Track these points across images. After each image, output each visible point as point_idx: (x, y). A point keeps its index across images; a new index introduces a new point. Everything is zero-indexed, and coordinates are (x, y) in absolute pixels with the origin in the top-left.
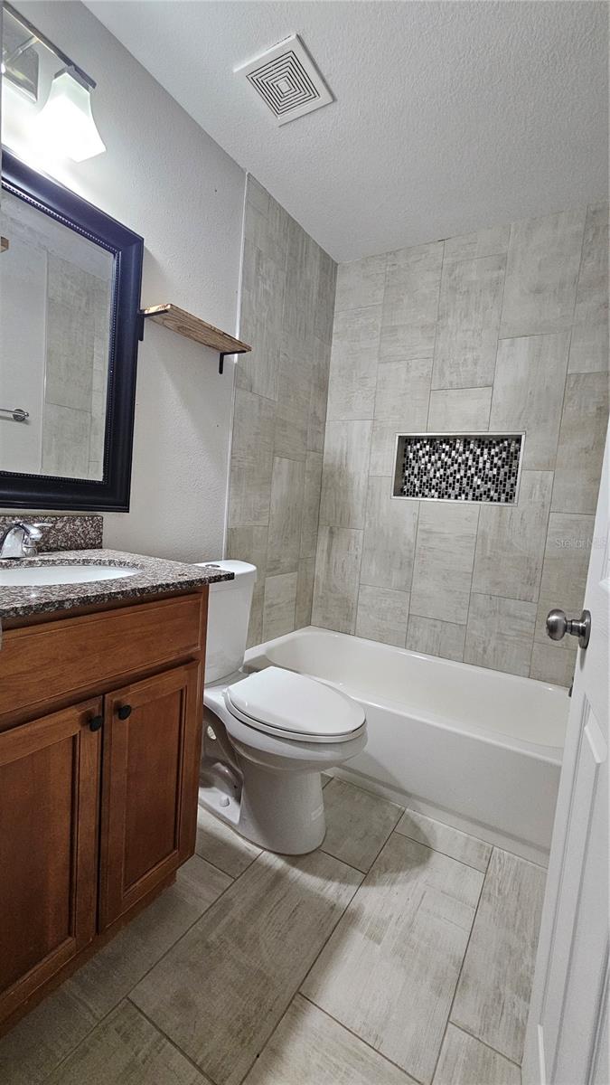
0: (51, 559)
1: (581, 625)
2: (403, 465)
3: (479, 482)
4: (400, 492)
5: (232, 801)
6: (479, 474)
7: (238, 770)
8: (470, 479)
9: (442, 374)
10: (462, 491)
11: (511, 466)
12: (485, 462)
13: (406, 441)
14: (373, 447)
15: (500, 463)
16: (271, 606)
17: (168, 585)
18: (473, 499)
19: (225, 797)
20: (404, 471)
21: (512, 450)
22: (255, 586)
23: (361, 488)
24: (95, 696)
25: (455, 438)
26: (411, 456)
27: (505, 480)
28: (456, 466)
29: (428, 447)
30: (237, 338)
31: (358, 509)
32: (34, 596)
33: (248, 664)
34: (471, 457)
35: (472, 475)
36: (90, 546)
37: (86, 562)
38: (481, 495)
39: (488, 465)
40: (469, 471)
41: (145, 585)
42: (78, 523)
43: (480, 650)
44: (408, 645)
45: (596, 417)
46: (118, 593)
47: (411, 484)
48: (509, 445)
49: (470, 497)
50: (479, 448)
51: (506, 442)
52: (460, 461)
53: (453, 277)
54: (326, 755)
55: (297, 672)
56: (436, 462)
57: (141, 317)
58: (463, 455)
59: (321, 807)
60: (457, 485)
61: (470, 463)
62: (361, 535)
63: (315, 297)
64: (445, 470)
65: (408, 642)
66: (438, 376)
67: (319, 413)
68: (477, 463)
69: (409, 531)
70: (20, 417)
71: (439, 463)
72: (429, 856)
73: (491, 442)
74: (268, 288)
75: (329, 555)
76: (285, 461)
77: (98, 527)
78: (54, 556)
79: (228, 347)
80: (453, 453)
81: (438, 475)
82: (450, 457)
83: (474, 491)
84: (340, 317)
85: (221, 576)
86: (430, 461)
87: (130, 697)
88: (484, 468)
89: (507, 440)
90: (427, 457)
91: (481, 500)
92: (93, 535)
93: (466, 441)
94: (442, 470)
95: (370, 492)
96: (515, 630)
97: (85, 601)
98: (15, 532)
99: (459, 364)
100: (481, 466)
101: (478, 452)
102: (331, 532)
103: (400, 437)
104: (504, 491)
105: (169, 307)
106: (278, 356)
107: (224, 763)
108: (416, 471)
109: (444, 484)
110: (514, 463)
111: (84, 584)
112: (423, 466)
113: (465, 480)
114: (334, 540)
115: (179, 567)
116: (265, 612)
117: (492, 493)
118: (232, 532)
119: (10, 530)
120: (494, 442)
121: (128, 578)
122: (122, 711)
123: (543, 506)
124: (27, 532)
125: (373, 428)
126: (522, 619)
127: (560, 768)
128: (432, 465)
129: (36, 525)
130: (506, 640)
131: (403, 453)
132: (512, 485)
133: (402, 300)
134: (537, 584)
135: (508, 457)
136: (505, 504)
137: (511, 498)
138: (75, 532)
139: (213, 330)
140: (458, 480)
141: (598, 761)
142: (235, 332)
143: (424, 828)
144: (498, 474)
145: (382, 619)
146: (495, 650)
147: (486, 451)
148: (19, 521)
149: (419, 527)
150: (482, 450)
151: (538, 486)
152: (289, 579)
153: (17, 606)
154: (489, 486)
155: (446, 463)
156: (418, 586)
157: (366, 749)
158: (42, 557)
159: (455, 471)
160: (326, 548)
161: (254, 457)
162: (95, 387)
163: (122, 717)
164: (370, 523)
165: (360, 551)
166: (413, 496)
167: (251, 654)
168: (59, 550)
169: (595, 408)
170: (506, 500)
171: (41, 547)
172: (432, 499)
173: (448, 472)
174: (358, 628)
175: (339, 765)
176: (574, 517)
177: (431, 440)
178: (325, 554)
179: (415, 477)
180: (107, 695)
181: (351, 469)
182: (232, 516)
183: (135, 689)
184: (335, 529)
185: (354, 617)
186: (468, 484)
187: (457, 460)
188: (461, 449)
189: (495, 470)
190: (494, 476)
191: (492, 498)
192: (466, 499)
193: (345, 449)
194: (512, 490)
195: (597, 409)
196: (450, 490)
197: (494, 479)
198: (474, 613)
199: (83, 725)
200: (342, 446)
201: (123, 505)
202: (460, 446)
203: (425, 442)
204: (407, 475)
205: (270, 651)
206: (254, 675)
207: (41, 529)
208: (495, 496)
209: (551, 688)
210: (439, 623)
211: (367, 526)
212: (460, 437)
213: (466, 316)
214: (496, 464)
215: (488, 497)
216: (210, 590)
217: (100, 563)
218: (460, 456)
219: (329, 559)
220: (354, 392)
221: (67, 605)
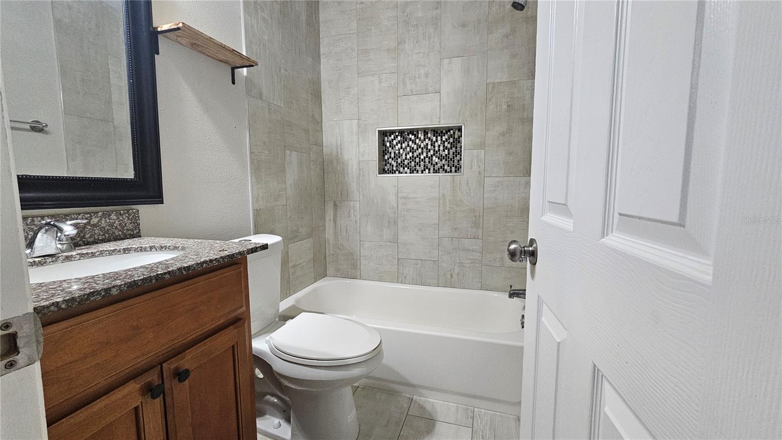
0: (90, 251)
1: (531, 249)
2: (383, 151)
3: (437, 160)
4: (383, 171)
5: (282, 422)
6: (436, 155)
7: (284, 397)
8: (431, 158)
9: (404, 84)
10: (426, 167)
11: (456, 148)
12: (439, 146)
13: (383, 134)
14: (361, 139)
15: (449, 146)
16: (294, 266)
17: (211, 261)
18: (434, 173)
19: (276, 421)
20: (384, 156)
21: (456, 136)
22: (282, 253)
23: (354, 171)
24: (153, 367)
25: (418, 130)
26: (388, 144)
27: (454, 157)
28: (420, 150)
29: (399, 137)
30: (244, 54)
31: (354, 186)
32: (75, 287)
33: (283, 314)
34: (429, 143)
35: (432, 156)
36: (128, 236)
37: (126, 251)
38: (439, 169)
39: (441, 148)
40: (429, 153)
41: (190, 263)
42: (113, 217)
43: (449, 276)
44: (400, 280)
45: (507, 111)
46: (165, 273)
47: (390, 165)
48: (454, 133)
49: (432, 170)
50: (434, 136)
51: (452, 131)
52: (422, 146)
53: (405, 14)
54: (356, 372)
55: (322, 313)
56: (406, 148)
57: (155, 34)
58: (424, 142)
59: (354, 412)
60: (422, 163)
61: (429, 147)
62: (358, 205)
63: (304, 25)
64: (413, 153)
65: (399, 278)
66: (401, 86)
67: (317, 117)
68: (434, 147)
69: (392, 198)
70: (37, 128)
71: (408, 149)
72: (434, 426)
73: (442, 132)
74: (266, 16)
75: (335, 221)
76: (294, 154)
77: (135, 220)
78: (93, 249)
79: (239, 62)
80: (417, 141)
81: (408, 157)
82: (415, 144)
83: (434, 166)
84: (325, 42)
85: (257, 248)
86: (401, 148)
87: (187, 361)
88: (439, 150)
89: (452, 129)
90: (399, 145)
91: (439, 172)
92: (131, 226)
93: (425, 132)
94: (411, 154)
95: (361, 172)
96: (470, 259)
97: (133, 285)
98: (47, 231)
99: (415, 77)
100: (437, 149)
101: (434, 139)
102: (335, 205)
103: (379, 131)
104: (454, 165)
105: (181, 25)
106: (280, 71)
107: (273, 395)
108: (393, 155)
109: (413, 164)
110: (458, 145)
111: (129, 270)
112: (397, 152)
113: (427, 160)
114: (338, 211)
115: (218, 244)
116: (291, 271)
117: (446, 167)
118: (257, 213)
119: (39, 230)
120: (444, 132)
121: (172, 259)
122: (181, 375)
123: (480, 173)
124: (60, 230)
125: (359, 126)
126: (473, 251)
127: (522, 348)
128: (404, 150)
129: (69, 222)
130: (464, 267)
131: (382, 143)
132: (458, 161)
133: (371, 30)
134: (481, 226)
135: (454, 141)
136: (456, 174)
137: (458, 170)
138: (112, 225)
139: (224, 47)
140: (422, 159)
141: (558, 340)
142: (242, 50)
143: (428, 407)
144: (449, 153)
145: (379, 264)
146: (458, 275)
147: (439, 138)
148: (49, 220)
149: (399, 195)
150: (437, 137)
151: (475, 160)
152: (307, 244)
153: (58, 300)
154: (443, 163)
155: (413, 148)
156: (403, 237)
157: (384, 361)
158: (79, 252)
159: (420, 153)
160: (332, 218)
161: (270, 151)
162: (115, 97)
163: (181, 380)
164: (364, 195)
165: (358, 217)
166: (393, 173)
167: (284, 305)
168: (97, 243)
169: (506, 106)
170: (456, 171)
171: (76, 242)
172: (406, 175)
173: (415, 154)
174: (363, 273)
175: (367, 377)
176: (500, 179)
177: (401, 132)
178: (332, 223)
179: (393, 160)
180: (164, 365)
181: (346, 156)
182: (256, 199)
183: (190, 355)
184: (338, 203)
185: (358, 266)
186: (429, 162)
187: (420, 146)
188: (422, 138)
189: (446, 151)
190: (446, 155)
191: (446, 170)
192: (429, 173)
193: (339, 141)
194: (458, 164)
195: (507, 106)
196: (418, 167)
197: (446, 157)
198: (442, 251)
199: (143, 395)
200: (337, 140)
201: (157, 197)
202: (421, 136)
203: (397, 134)
204: (386, 158)
205: (298, 301)
206: (290, 323)
207: (76, 226)
208: (448, 169)
209: (495, 294)
210: (419, 262)
211: (361, 198)
212: (421, 129)
213: (417, 42)
214: (446, 147)
215: (443, 170)
216: (248, 260)
217: (142, 250)
218: (422, 142)
219: (335, 226)
220: (341, 99)
221: (114, 292)
